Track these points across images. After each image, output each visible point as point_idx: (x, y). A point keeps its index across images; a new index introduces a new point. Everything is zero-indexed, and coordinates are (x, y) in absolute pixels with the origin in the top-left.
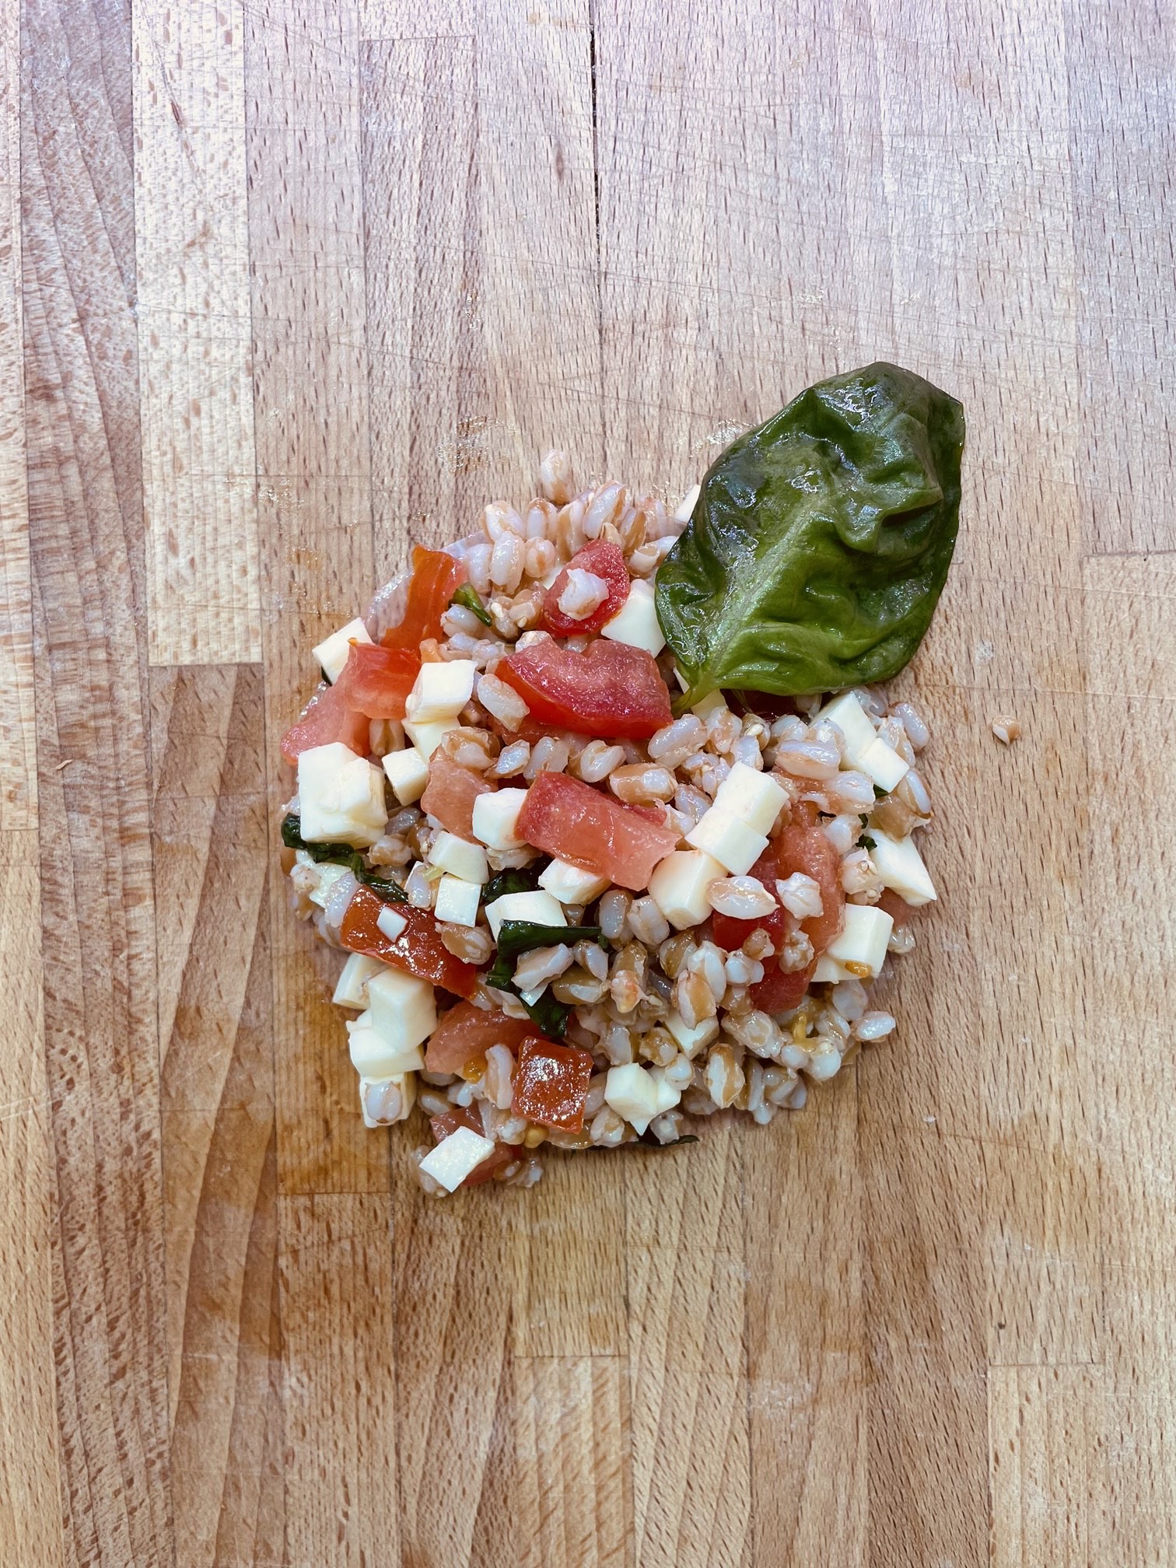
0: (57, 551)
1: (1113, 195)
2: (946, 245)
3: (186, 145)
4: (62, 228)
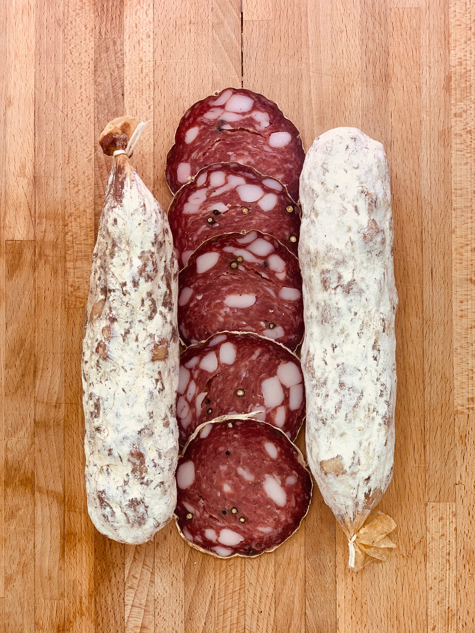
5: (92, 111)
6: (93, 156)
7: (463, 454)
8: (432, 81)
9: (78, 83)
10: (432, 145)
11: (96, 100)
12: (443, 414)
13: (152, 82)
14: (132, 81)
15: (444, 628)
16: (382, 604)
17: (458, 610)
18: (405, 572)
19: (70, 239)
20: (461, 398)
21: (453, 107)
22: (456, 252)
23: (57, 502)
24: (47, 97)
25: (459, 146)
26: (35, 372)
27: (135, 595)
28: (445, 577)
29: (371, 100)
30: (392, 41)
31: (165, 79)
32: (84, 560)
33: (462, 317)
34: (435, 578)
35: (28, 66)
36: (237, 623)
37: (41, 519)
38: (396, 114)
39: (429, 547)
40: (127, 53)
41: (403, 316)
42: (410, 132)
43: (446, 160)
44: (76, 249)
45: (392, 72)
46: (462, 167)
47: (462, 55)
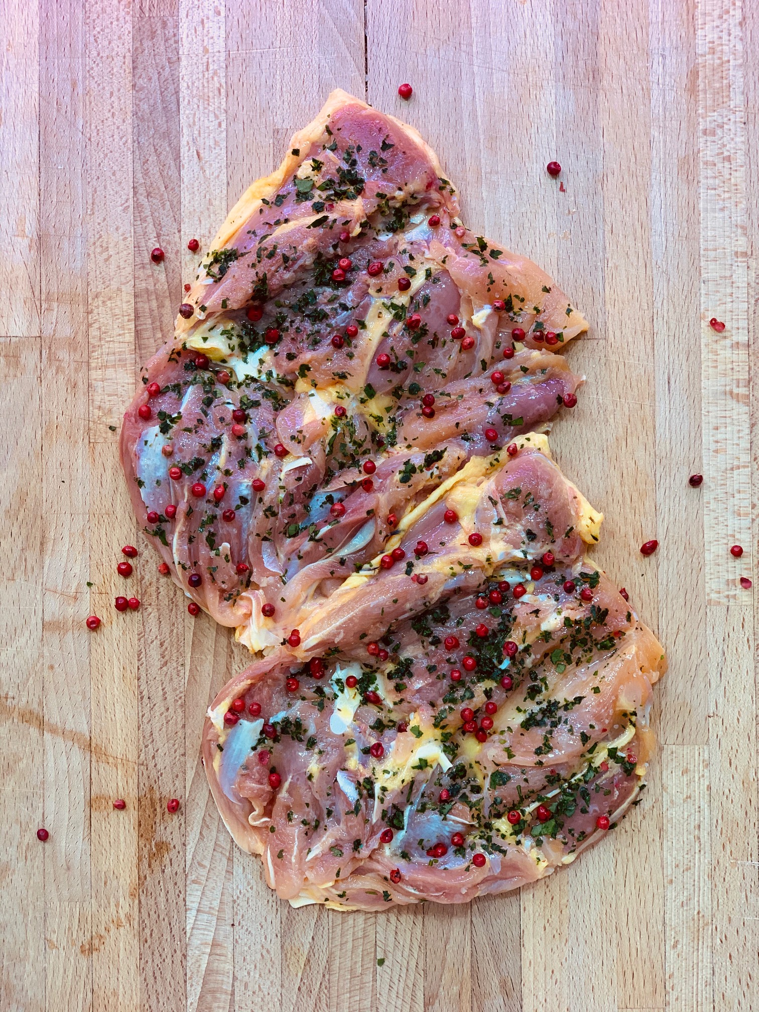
0: (146, 330)
1: (573, 198)
2: (507, 217)
3: (202, 168)
4: (150, 199)
5: (130, 130)
6: (131, 202)
7: (720, 669)
8: (667, 79)
9: (107, 88)
10: (669, 180)
11: (135, 114)
12: (688, 605)
13: (224, 85)
14: (193, 84)
15: (691, 944)
16: (592, 906)
17: (713, 915)
18: (630, 855)
19: (97, 333)
20: (717, 580)
21: (700, 120)
22: (706, 351)
23: (80, 748)
24: (58, 111)
25: (711, 181)
26: (42, 544)
27: (203, 893)
28: (692, 864)
29: (570, 110)
30: (603, 16)
31: (243, 79)
32: (122, 839)
33: (716, 451)
34: (677, 866)
35: (29, 62)
36: (364, 937)
37: (53, 775)
38: (611, 130)
39: (667, 816)
40: (184, 40)
41: (623, 451)
42: (633, 160)
43: (691, 204)
44: (105, 350)
45: (603, 65)
46: (717, 215)
47: (716, 36)
